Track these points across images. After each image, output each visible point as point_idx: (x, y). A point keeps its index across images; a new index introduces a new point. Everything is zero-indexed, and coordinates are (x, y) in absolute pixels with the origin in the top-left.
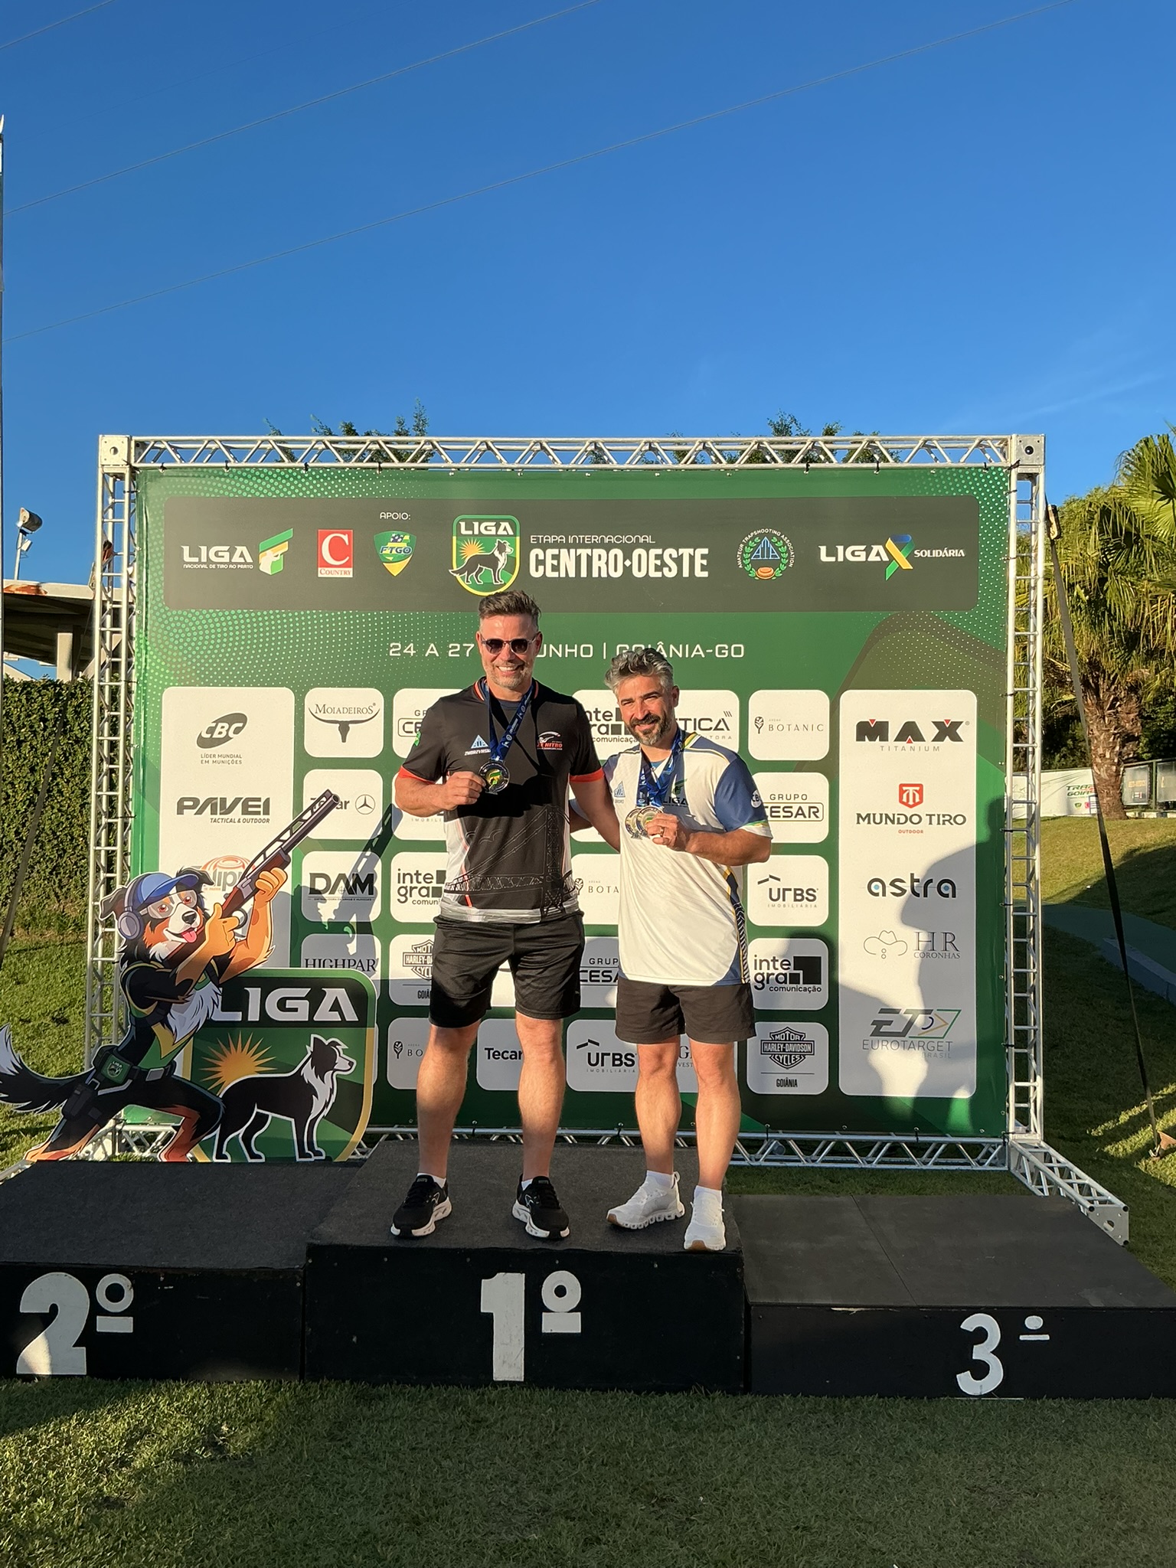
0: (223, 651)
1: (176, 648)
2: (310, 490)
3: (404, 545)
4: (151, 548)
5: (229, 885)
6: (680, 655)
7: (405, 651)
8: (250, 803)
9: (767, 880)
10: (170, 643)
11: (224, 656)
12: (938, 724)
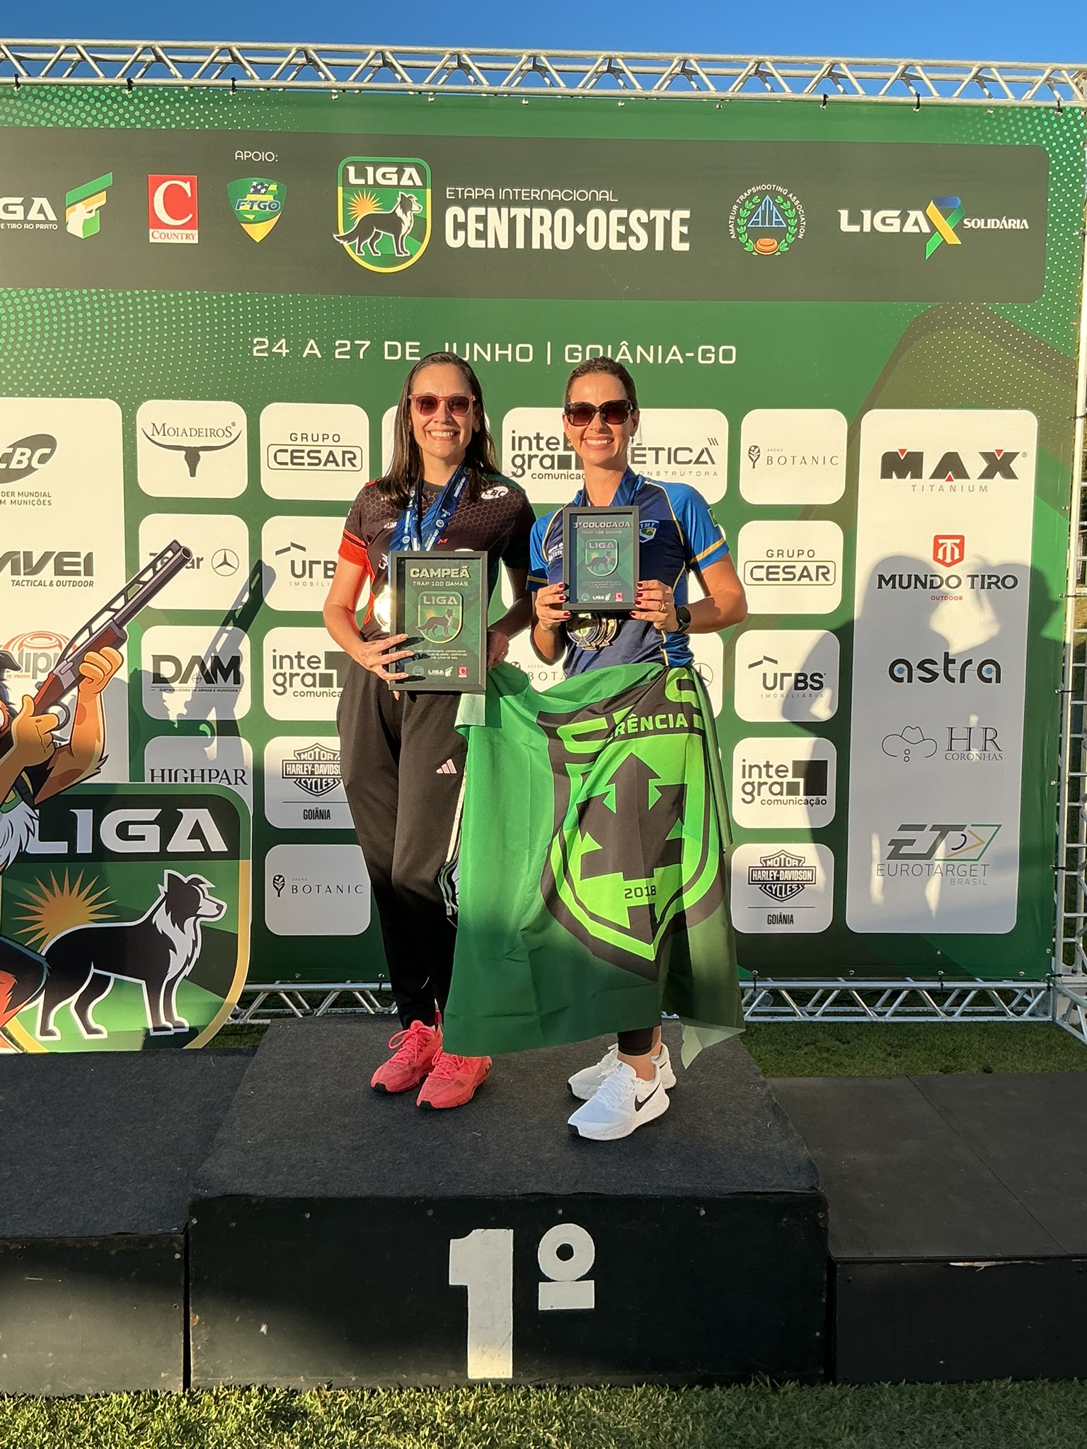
0: (19, 346)
2: (135, 117)
3: (270, 198)
5: (42, 671)
6: (651, 360)
7: (274, 350)
8: (66, 560)
9: (761, 662)
11: (21, 354)
12: (987, 456)
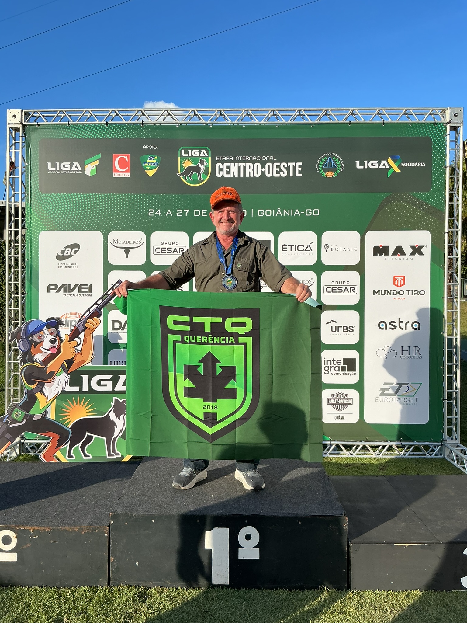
0: (68, 213)
1: (45, 212)
2: (109, 135)
3: (155, 161)
4: (33, 163)
6: (289, 215)
7: (156, 213)
8: (82, 287)
9: (330, 322)
10: (43, 210)
11: (68, 216)
12: (412, 247)
